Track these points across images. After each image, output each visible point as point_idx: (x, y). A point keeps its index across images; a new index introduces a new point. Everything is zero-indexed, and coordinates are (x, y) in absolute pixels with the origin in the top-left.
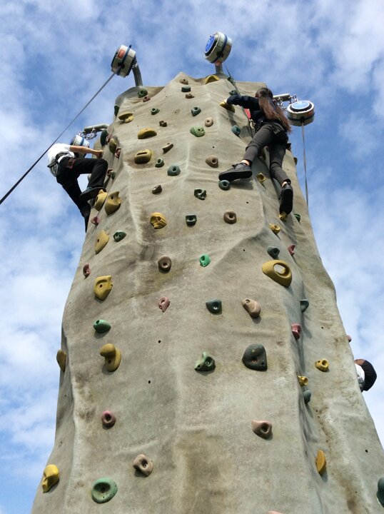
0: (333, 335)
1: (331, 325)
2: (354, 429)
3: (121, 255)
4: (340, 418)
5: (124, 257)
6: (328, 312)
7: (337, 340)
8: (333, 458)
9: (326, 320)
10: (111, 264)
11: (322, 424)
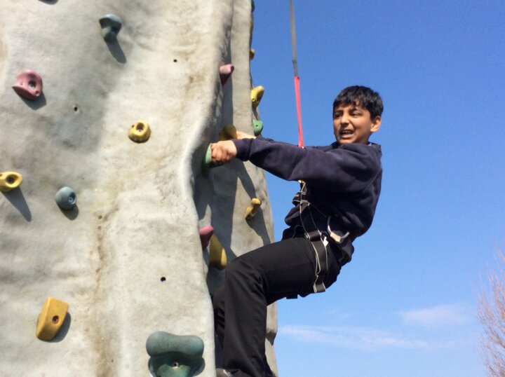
0: (188, 71)
1: (193, 52)
2: (153, 243)
4: (130, 226)
6: (195, 29)
7: (191, 79)
8: (96, 300)
9: (187, 43)
11: (100, 239)
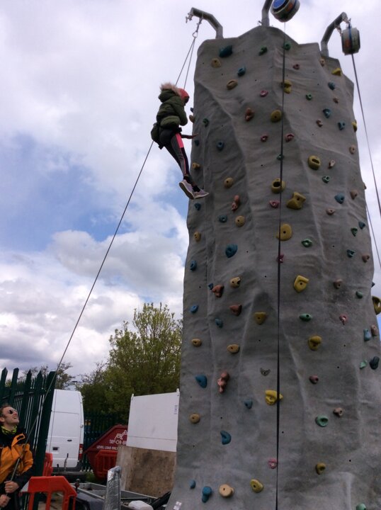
3: (311, 263)
5: (313, 265)
10: (305, 267)
